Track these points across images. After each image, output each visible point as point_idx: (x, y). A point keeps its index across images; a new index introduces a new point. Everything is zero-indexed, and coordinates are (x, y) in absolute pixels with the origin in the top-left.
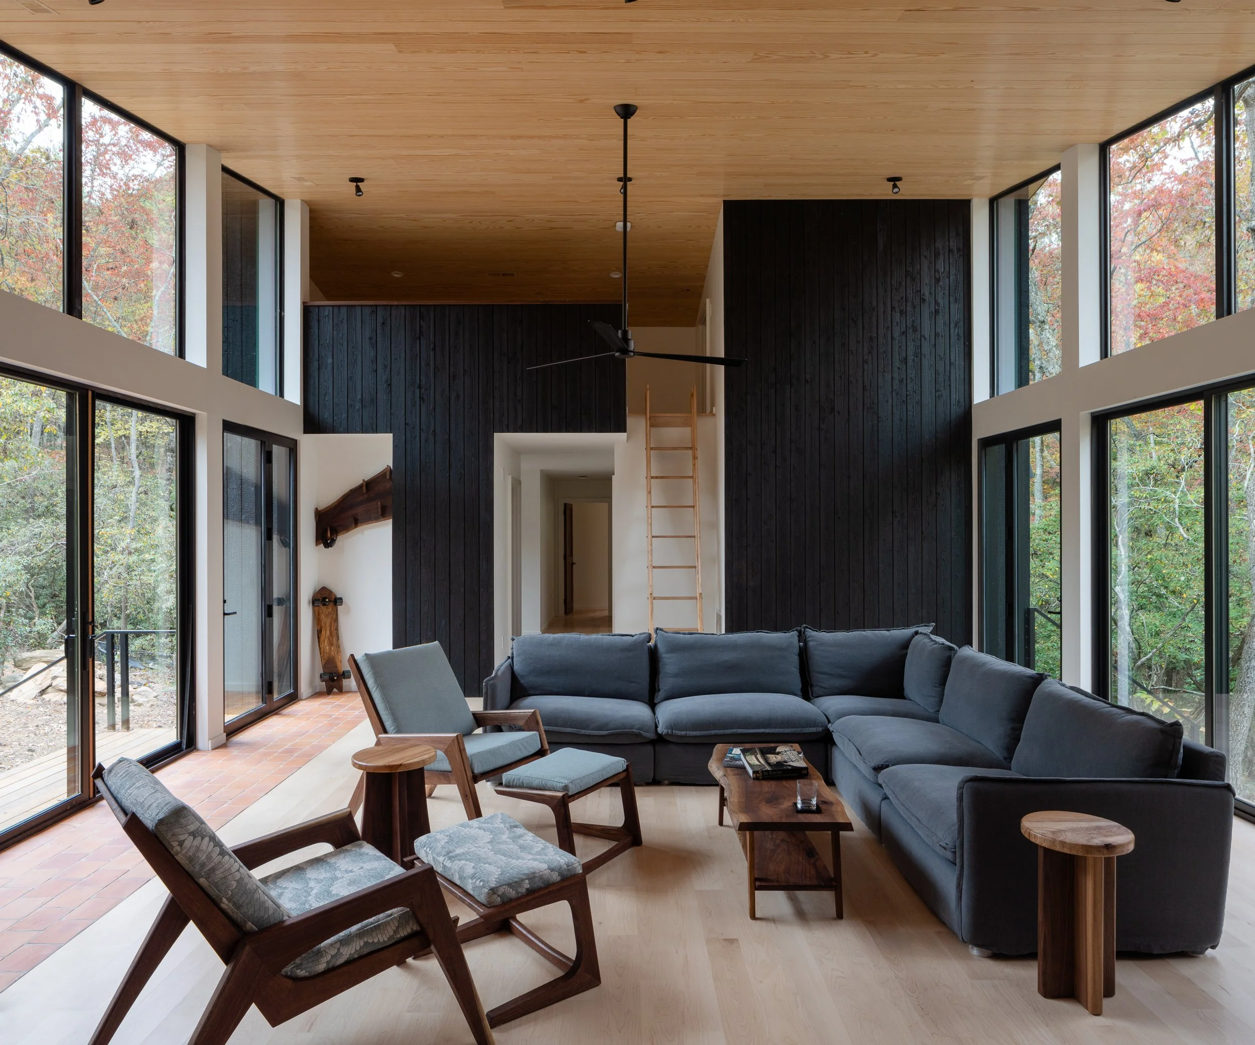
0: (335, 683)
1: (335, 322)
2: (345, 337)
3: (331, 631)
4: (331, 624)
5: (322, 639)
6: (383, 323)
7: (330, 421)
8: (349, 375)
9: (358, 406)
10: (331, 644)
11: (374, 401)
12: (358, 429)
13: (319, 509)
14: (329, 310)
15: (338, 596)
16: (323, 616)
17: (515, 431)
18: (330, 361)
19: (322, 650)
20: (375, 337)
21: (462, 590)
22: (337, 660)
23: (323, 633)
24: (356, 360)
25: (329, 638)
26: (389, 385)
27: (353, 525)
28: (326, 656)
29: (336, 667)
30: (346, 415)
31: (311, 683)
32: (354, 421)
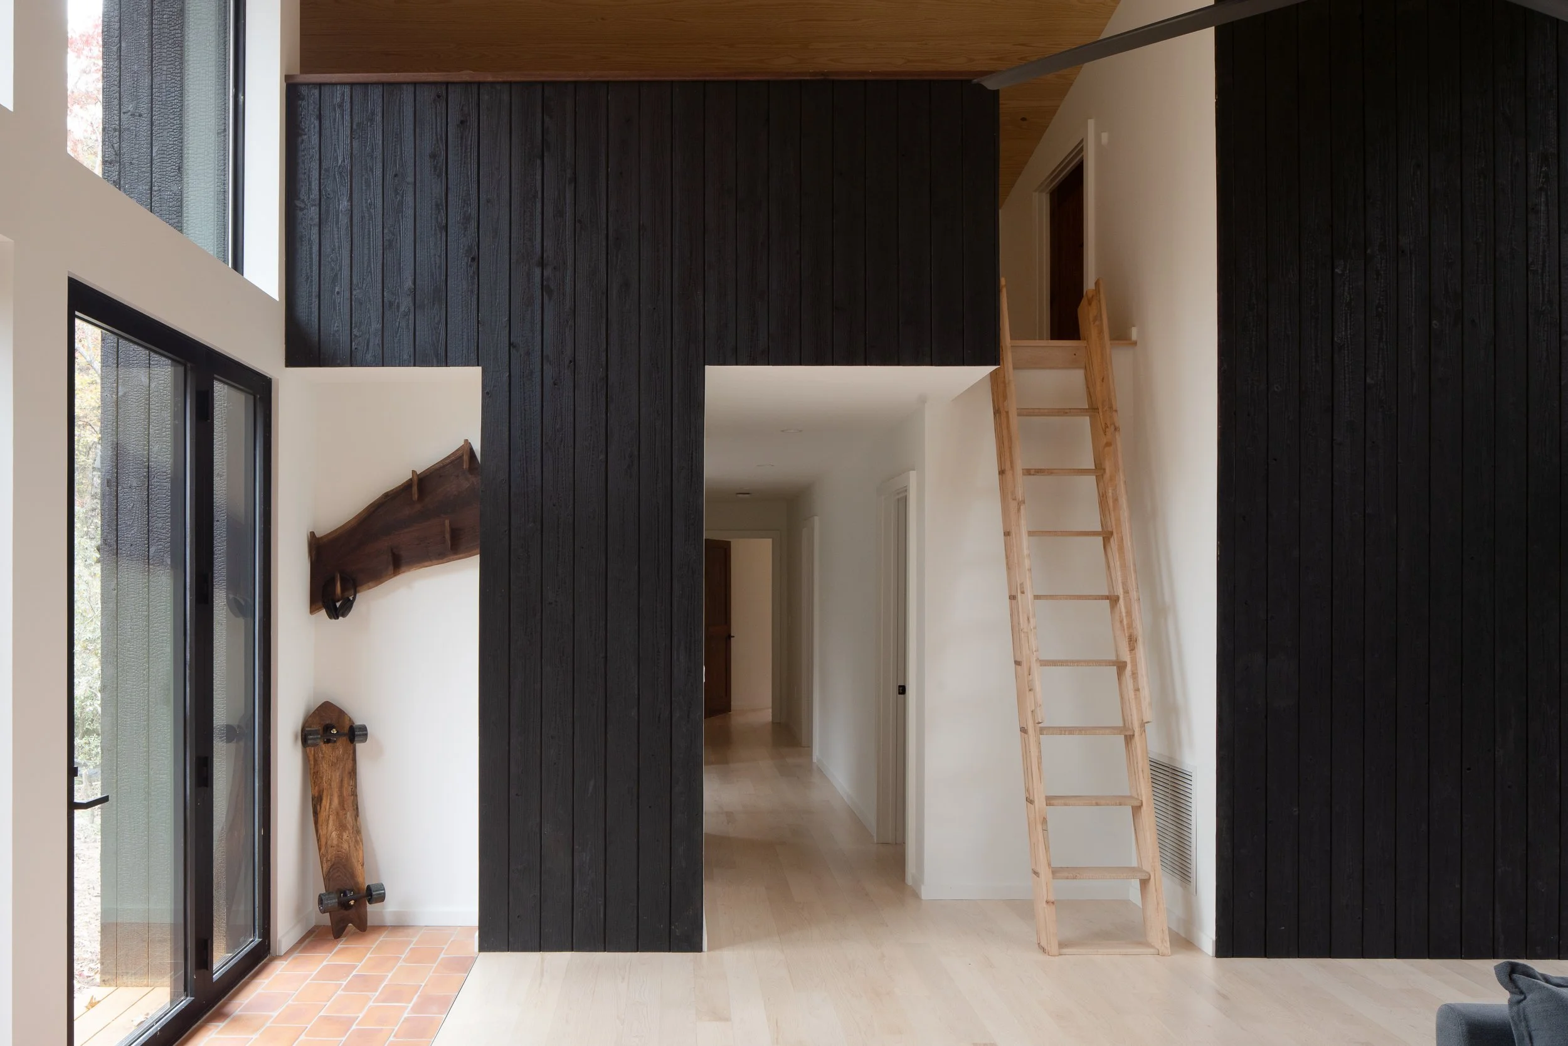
0: (351, 912)
1: (356, 120)
2: (378, 153)
3: (341, 796)
4: (342, 781)
5: (323, 815)
6: (462, 122)
7: (344, 338)
8: (387, 238)
9: (406, 303)
10: (342, 827)
11: (441, 294)
12: (406, 357)
13: (318, 535)
14: (343, 95)
15: (358, 722)
16: (324, 766)
17: (753, 361)
18: (344, 204)
19: (323, 841)
20: (443, 153)
21: (634, 713)
22: (354, 860)
23: (325, 802)
24: (401, 203)
25: (338, 814)
26: (473, 259)
27: (391, 568)
28: (332, 853)
29: (353, 876)
30: (379, 326)
31: (300, 910)
32: (396, 340)
